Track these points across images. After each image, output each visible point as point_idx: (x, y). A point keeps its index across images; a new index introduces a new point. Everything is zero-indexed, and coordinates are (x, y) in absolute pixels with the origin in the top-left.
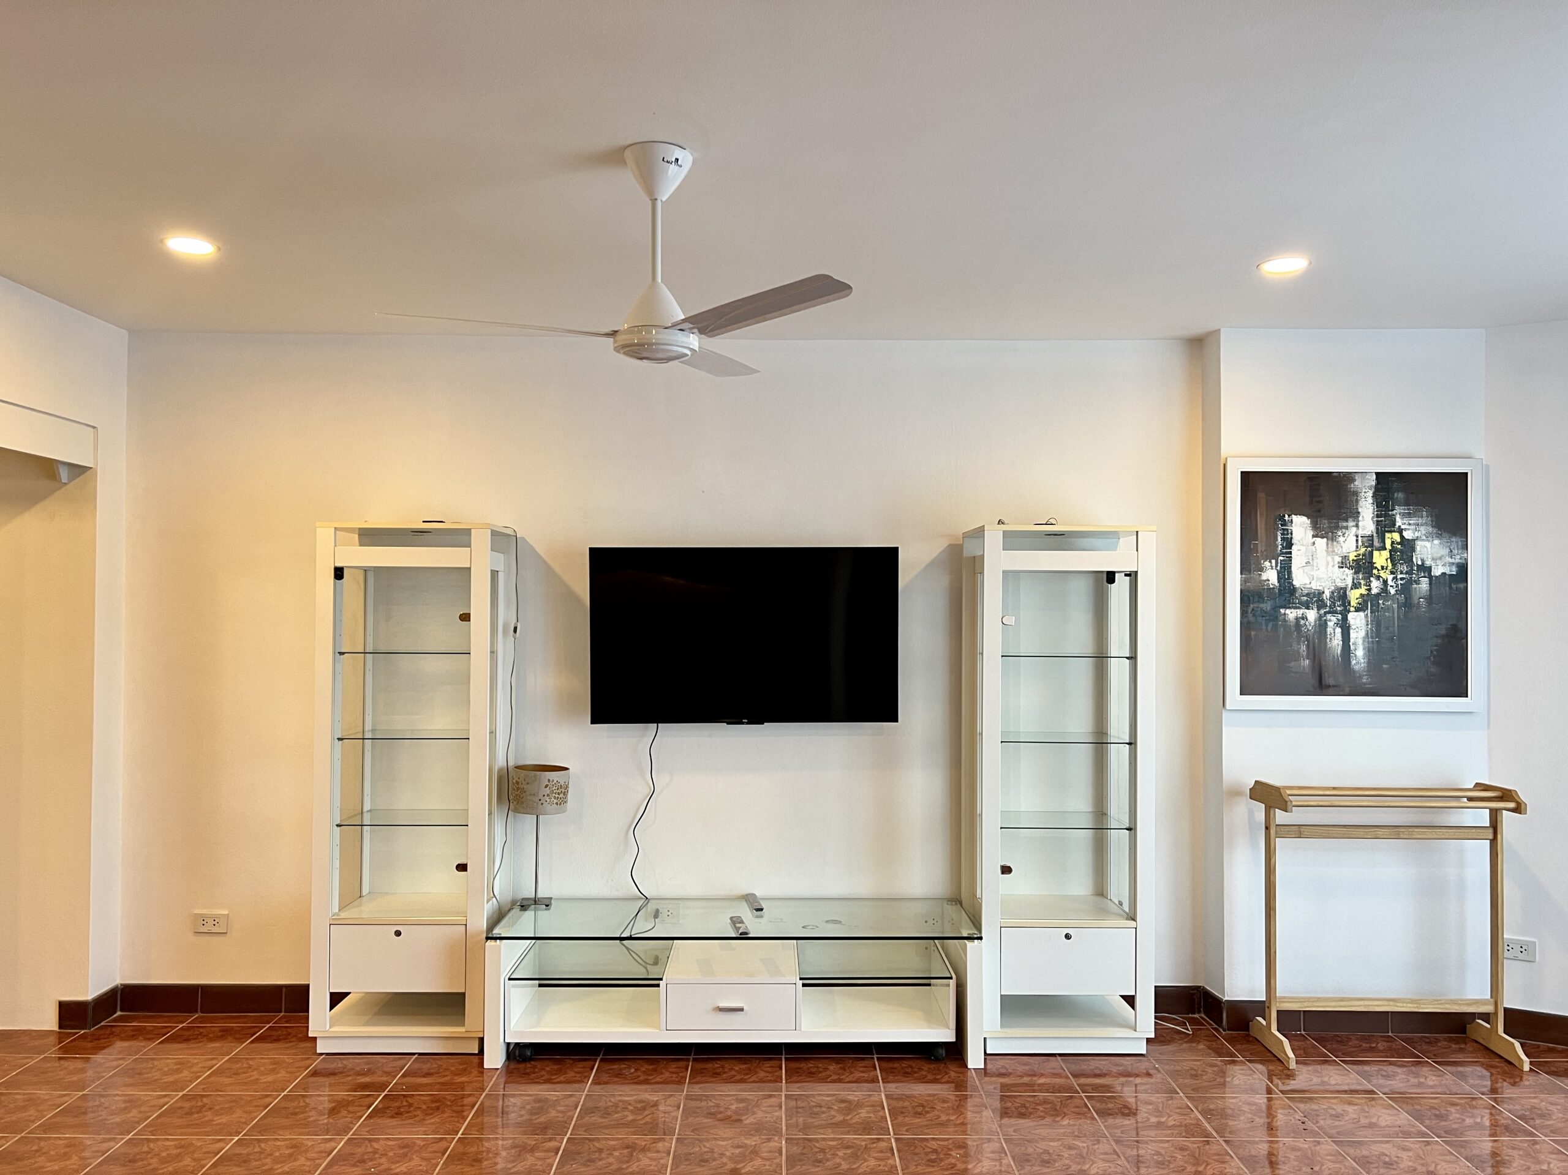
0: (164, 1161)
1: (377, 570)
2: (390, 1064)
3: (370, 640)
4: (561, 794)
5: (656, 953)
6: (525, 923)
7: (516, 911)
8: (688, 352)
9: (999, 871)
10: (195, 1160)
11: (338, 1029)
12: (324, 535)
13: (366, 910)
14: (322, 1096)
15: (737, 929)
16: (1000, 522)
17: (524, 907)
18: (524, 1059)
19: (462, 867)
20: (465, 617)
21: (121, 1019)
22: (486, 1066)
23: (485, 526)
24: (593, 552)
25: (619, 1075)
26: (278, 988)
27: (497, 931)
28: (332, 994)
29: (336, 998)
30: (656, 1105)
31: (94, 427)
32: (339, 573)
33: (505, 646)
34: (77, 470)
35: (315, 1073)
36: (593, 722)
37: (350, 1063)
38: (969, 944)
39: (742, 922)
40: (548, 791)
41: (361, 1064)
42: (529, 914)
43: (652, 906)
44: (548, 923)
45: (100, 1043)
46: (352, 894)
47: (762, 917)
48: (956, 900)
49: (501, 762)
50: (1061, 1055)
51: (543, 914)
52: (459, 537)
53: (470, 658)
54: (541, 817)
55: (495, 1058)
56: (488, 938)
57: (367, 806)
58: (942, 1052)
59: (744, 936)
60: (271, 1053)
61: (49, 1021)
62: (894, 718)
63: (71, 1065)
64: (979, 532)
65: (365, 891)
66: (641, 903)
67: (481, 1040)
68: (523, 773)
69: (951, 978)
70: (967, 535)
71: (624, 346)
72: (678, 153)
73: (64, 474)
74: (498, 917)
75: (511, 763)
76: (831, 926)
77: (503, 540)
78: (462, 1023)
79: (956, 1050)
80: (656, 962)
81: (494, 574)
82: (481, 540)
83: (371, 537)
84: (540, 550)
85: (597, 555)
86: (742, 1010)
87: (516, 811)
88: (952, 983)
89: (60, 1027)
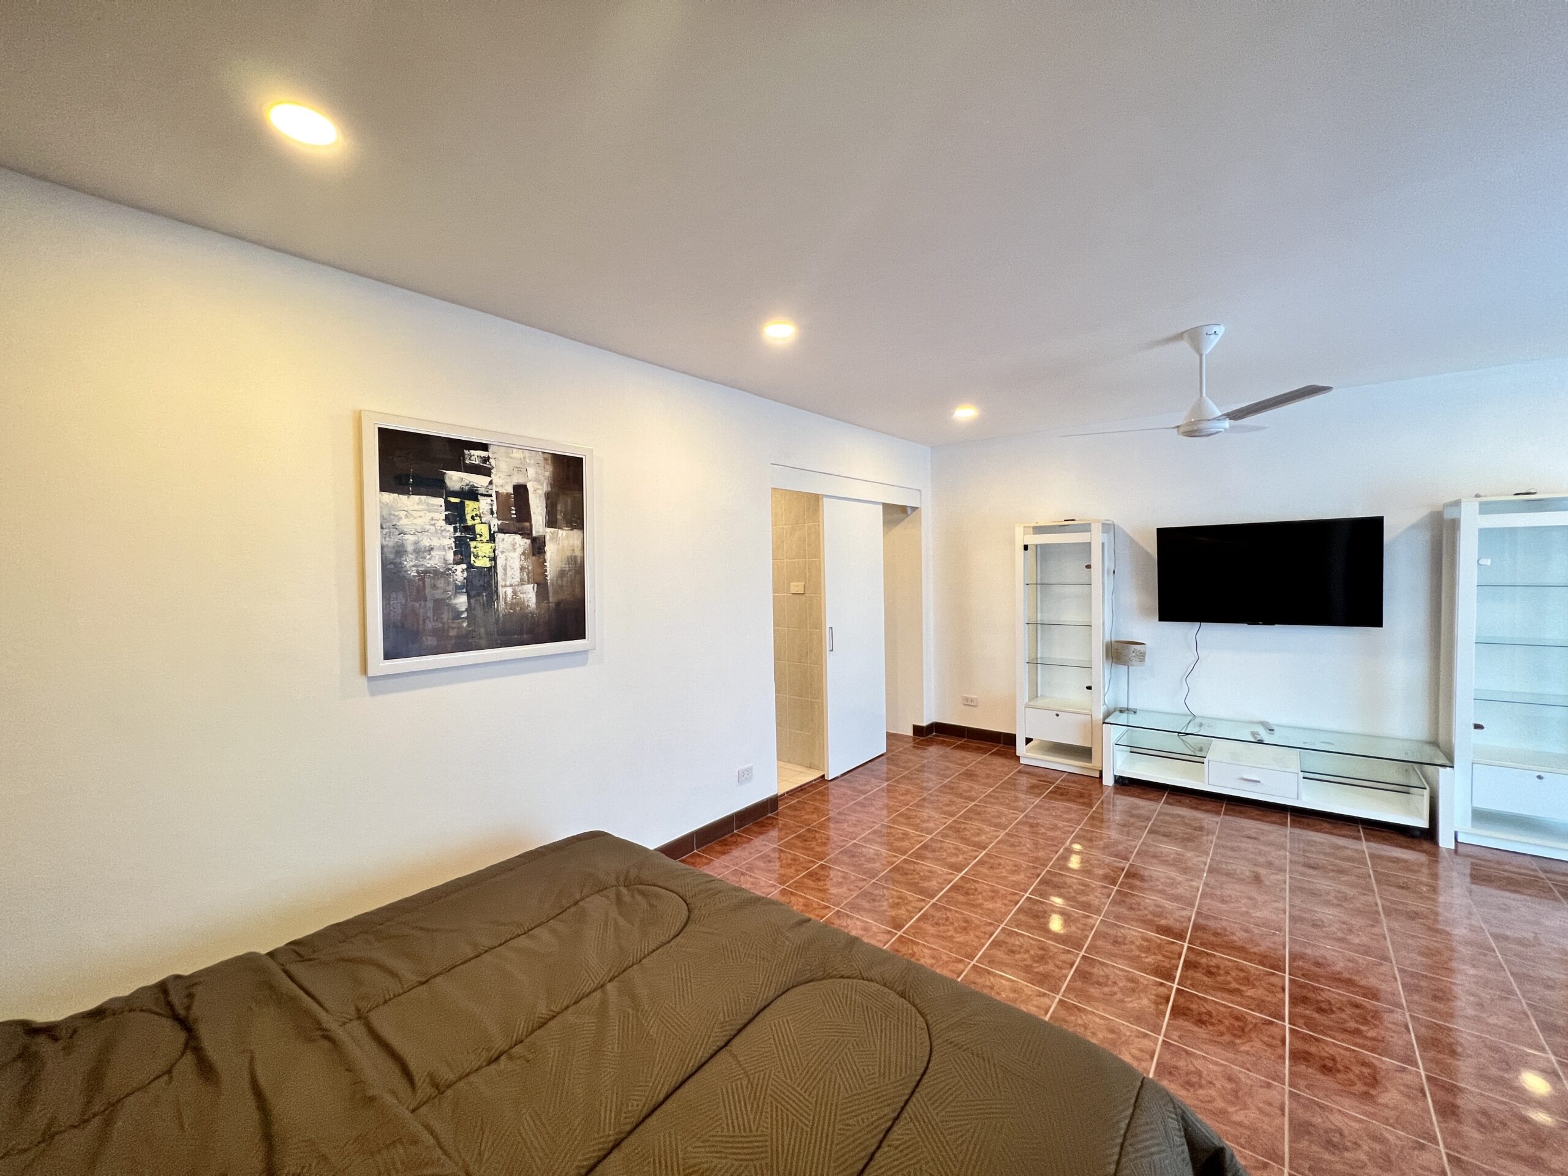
0: (922, 821)
1: (1042, 546)
2: (1056, 774)
3: (1039, 577)
4: (1142, 657)
5: (1201, 745)
6: (1123, 718)
7: (1117, 713)
8: (1222, 430)
9: (1473, 727)
10: (936, 824)
11: (1029, 754)
12: (1019, 531)
13: (1039, 702)
14: (1024, 781)
15: (1256, 738)
16: (1477, 496)
17: (1121, 711)
18: (1124, 784)
19: (1089, 688)
20: (1088, 567)
21: (935, 736)
22: (1104, 783)
23: (1097, 521)
24: (1159, 530)
25: (1180, 802)
26: (1000, 734)
27: (1106, 721)
28: (1026, 738)
29: (1028, 741)
30: (1203, 819)
31: (920, 491)
32: (1026, 548)
33: (1109, 581)
34: (914, 509)
35: (1019, 772)
36: (1160, 620)
37: (1037, 770)
38: (1441, 769)
39: (1259, 734)
40: (1134, 654)
41: (1042, 772)
42: (1124, 715)
43: (1197, 720)
44: (1134, 720)
45: (930, 743)
46: (1034, 696)
47: (1273, 734)
48: (1435, 743)
49: (1108, 639)
50: (1530, 855)
51: (1132, 716)
52: (1086, 528)
53: (1091, 588)
54: (1130, 667)
55: (1108, 781)
56: (1104, 723)
57: (1039, 656)
58: (1418, 833)
59: (1260, 742)
60: (998, 761)
61: (910, 733)
62: (1379, 623)
63: (918, 752)
64: (1457, 504)
65: (1039, 695)
66: (1191, 718)
67: (1101, 772)
68: (1120, 645)
69: (1425, 788)
70: (1446, 505)
71: (1183, 433)
72: (1216, 328)
73: (909, 511)
74: (1108, 714)
75: (1113, 639)
76: (1324, 745)
77: (1108, 527)
78: (1091, 762)
79: (1430, 834)
80: (1201, 750)
81: (1103, 544)
82: (1096, 529)
83: (1039, 530)
84: (1128, 530)
85: (1162, 533)
86: (1259, 782)
87: (1117, 663)
88: (1426, 793)
89: (914, 734)
